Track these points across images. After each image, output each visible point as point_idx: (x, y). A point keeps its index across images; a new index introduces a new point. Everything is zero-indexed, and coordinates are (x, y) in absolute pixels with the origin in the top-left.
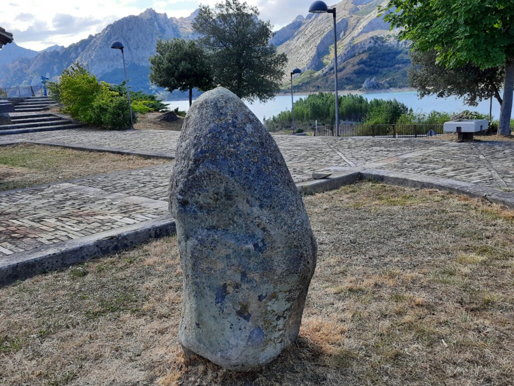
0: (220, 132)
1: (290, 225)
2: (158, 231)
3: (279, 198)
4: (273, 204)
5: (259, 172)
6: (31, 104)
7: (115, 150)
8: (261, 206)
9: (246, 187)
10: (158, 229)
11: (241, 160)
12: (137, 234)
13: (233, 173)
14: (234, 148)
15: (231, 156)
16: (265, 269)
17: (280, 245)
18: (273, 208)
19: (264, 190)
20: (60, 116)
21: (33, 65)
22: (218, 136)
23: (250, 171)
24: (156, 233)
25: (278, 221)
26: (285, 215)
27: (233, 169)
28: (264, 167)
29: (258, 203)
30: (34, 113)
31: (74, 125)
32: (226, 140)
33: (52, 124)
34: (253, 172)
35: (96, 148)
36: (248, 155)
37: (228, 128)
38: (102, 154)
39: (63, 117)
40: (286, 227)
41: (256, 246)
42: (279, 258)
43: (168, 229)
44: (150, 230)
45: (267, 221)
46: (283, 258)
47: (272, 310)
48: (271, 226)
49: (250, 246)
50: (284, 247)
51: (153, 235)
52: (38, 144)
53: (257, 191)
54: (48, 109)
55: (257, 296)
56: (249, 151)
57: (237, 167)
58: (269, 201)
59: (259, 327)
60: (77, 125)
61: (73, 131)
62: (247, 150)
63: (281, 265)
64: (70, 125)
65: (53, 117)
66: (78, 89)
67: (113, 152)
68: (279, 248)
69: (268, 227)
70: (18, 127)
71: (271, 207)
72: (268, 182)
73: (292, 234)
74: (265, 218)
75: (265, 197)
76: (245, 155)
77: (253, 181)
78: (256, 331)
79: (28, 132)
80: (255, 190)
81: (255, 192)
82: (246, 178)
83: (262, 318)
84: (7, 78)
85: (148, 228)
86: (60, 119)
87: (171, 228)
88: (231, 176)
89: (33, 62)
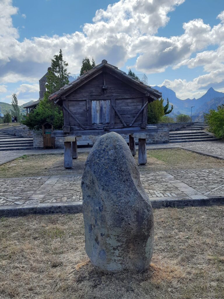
0: (96, 153)
1: (115, 201)
2: (168, 204)
3: (113, 187)
4: (108, 190)
5: (106, 173)
6: (197, 126)
7: (215, 156)
8: (103, 189)
9: (99, 179)
10: (168, 202)
11: (100, 166)
12: (155, 202)
13: (95, 172)
14: (99, 160)
15: (96, 164)
16: (102, 221)
17: (109, 210)
18: (108, 191)
19: (106, 182)
20: (208, 133)
21: (222, 101)
22: (95, 154)
23: (102, 172)
24: (167, 204)
25: (109, 198)
26: (113, 196)
27: (96, 170)
28: (110, 171)
29: (102, 188)
30: (195, 131)
31: (214, 139)
32: (97, 156)
33: (201, 138)
34: (103, 173)
35: (207, 154)
36: (104, 164)
37: (101, 151)
38: (208, 157)
39: (209, 134)
40: (112, 202)
41: (100, 208)
42: (109, 217)
43: (175, 204)
44: (163, 202)
45: (104, 197)
46: (110, 217)
47: (109, 243)
48: (106, 200)
49: (98, 208)
50: (111, 212)
51: (165, 205)
52: (183, 149)
53: (103, 182)
54: (203, 129)
55: (100, 233)
56: (105, 163)
57: (97, 169)
58: (107, 188)
59: (103, 250)
60: (215, 139)
61: (210, 142)
62: (104, 162)
63: (110, 221)
64: (211, 139)
65: (204, 134)
66: (217, 118)
67: (214, 157)
68: (108, 212)
69: (104, 200)
70: (183, 139)
71: (107, 191)
72: (109, 178)
73: (116, 206)
74: (104, 196)
75: (106, 185)
76: (102, 164)
77: (102, 177)
78: (102, 251)
79: (186, 142)
80: (102, 181)
81: (102, 182)
82: (100, 175)
83: (105, 246)
84: (206, 109)
85: (163, 200)
86: (208, 135)
87: (177, 203)
88: (94, 173)
89: (222, 100)
